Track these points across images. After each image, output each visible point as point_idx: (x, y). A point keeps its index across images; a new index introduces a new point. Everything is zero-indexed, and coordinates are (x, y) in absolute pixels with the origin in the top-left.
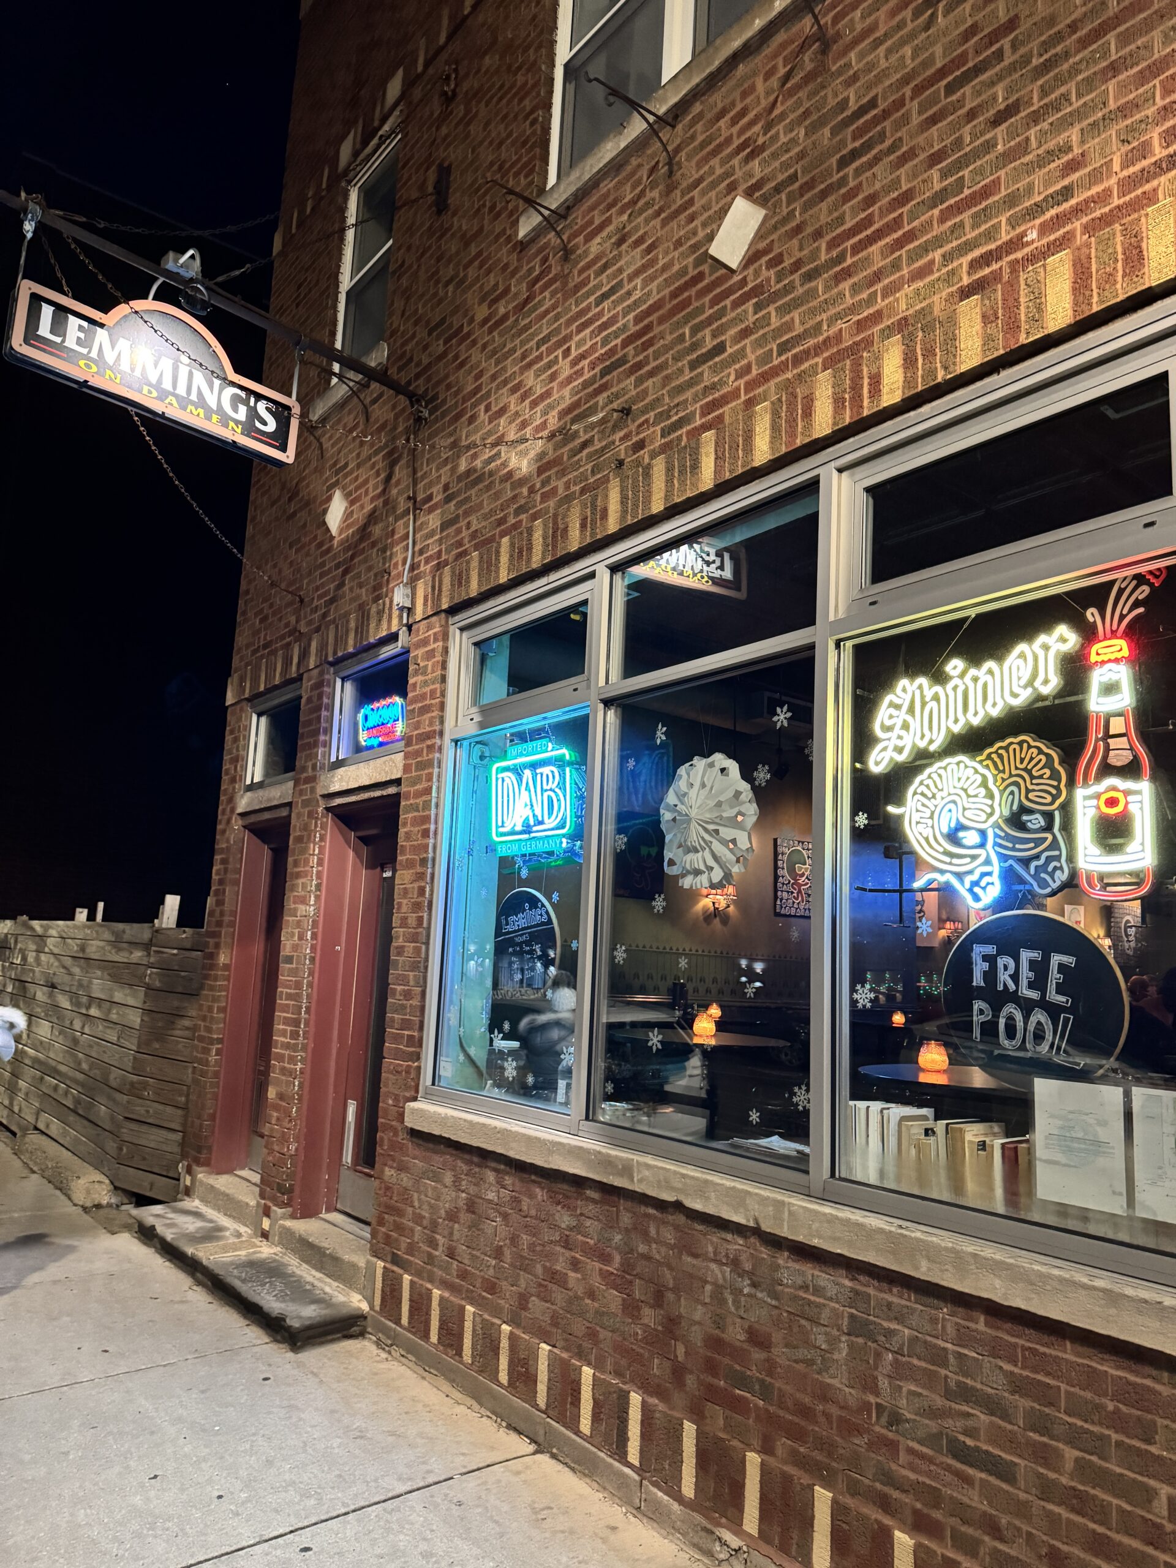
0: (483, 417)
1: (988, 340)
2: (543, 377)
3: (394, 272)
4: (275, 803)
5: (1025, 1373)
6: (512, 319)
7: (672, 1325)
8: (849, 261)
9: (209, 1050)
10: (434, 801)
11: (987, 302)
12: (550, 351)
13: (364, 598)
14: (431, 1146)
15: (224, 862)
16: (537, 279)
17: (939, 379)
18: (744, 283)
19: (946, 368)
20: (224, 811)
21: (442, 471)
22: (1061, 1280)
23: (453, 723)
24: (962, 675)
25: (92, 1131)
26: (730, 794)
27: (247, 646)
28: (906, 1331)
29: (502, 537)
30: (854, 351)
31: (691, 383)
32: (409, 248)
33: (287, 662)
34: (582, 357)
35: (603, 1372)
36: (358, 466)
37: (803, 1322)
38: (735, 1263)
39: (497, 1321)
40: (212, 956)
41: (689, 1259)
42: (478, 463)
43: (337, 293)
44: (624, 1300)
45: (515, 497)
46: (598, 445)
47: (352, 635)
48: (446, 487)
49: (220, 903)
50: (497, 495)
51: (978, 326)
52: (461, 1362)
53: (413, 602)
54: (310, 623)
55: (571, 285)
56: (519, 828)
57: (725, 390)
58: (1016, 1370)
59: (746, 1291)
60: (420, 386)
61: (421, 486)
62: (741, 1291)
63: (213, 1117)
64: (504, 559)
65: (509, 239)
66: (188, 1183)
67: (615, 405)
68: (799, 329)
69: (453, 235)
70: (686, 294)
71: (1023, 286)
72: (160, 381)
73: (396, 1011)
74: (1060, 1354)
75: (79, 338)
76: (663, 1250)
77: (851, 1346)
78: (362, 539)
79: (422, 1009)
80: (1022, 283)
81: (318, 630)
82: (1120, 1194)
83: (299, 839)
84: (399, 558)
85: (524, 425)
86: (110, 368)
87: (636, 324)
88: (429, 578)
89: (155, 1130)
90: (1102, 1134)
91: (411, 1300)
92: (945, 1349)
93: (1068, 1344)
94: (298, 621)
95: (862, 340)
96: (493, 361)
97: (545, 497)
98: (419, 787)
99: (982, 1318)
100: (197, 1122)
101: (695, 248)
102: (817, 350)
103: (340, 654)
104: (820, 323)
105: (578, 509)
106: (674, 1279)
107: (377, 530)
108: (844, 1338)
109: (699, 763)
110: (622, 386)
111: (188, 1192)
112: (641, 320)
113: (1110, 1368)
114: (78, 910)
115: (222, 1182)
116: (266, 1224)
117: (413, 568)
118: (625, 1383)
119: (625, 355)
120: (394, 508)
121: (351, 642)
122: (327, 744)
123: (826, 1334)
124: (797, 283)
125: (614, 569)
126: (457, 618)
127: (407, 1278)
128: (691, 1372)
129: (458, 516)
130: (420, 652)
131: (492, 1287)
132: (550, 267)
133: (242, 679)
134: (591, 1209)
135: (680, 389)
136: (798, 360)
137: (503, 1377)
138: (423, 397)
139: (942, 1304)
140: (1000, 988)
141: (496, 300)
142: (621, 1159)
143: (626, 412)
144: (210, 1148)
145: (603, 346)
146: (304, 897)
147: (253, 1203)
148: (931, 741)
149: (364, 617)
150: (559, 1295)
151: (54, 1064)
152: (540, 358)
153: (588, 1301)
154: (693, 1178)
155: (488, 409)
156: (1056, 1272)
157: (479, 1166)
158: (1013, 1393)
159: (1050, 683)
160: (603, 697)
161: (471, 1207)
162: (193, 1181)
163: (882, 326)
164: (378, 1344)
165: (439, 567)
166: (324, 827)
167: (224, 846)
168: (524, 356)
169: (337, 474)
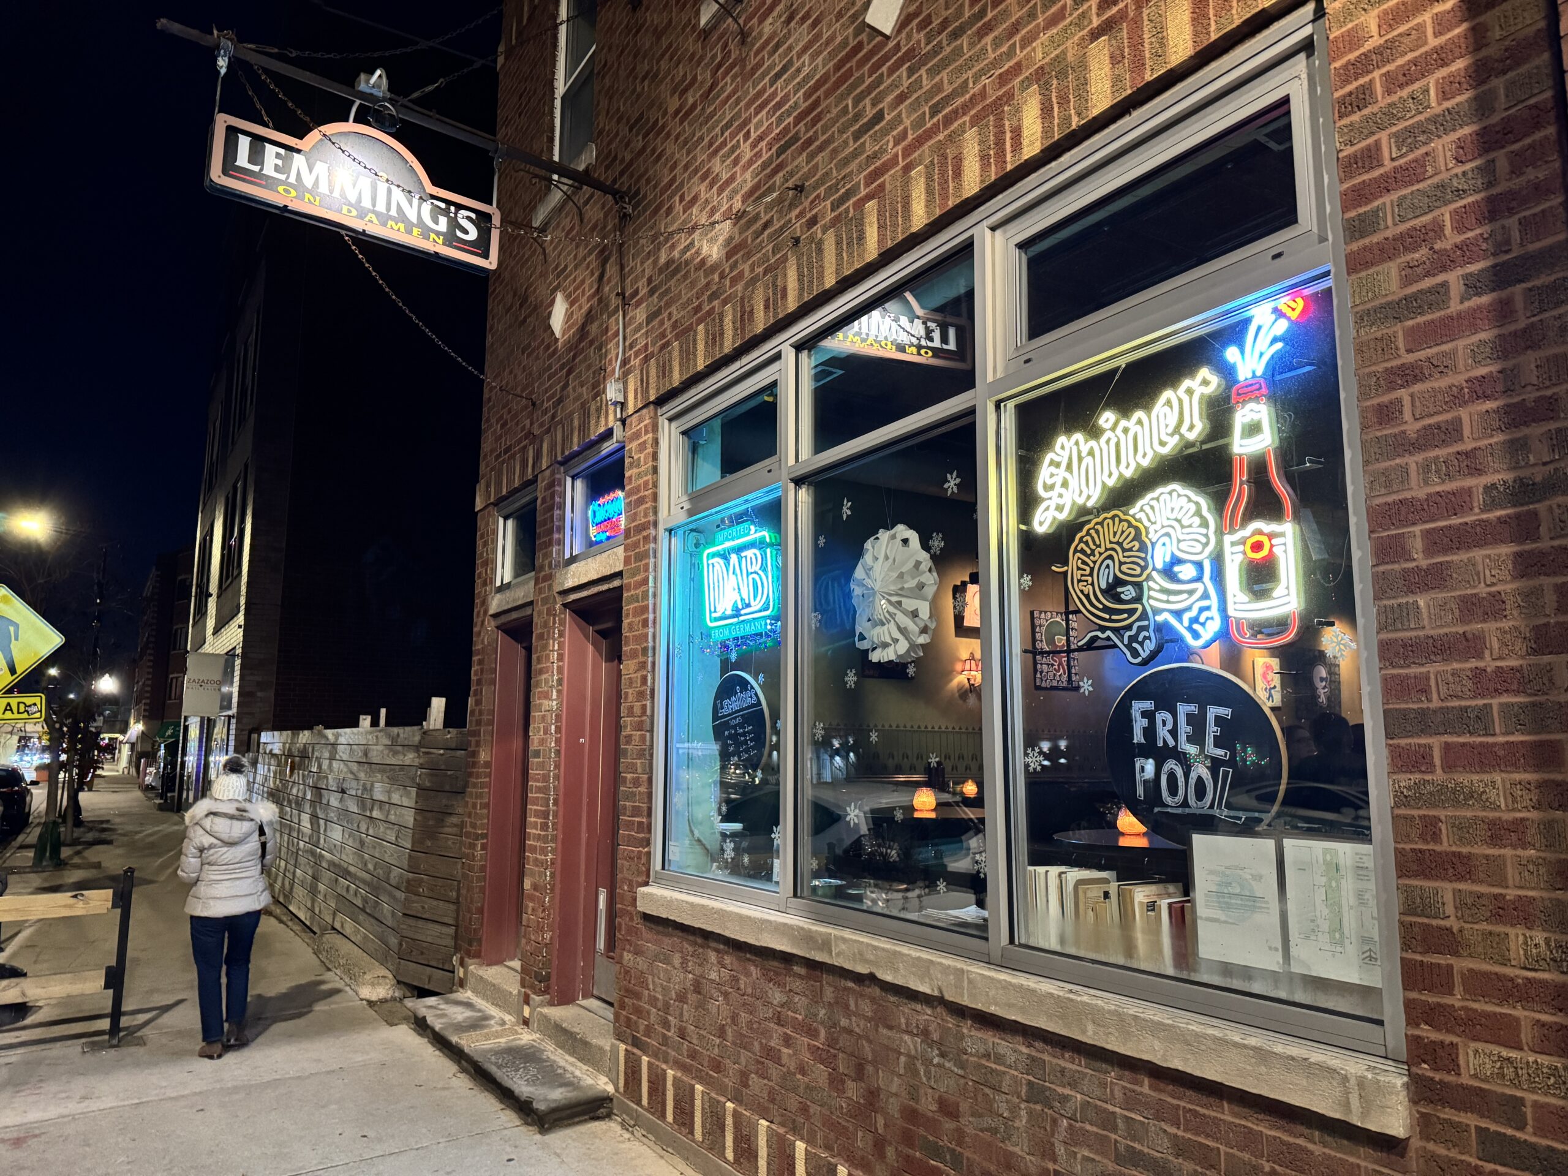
0: (678, 208)
1: (1117, 80)
2: (728, 162)
3: (599, 73)
4: (520, 602)
5: (1188, 1136)
6: (699, 108)
7: (873, 1095)
8: (990, 15)
9: (475, 845)
10: (651, 591)
11: (1114, 42)
12: (733, 136)
13: (585, 396)
14: (660, 928)
15: (481, 662)
16: (720, 66)
17: (1074, 126)
18: (898, 47)
19: (1079, 114)
20: (479, 612)
21: (645, 265)
22: (1215, 1039)
23: (666, 512)
24: (1113, 429)
25: (379, 929)
26: (911, 564)
27: (492, 451)
28: (1079, 1096)
29: (698, 325)
30: (997, 104)
31: (855, 154)
32: (610, 49)
33: (524, 465)
34: (760, 138)
35: (815, 1146)
36: (576, 267)
37: (987, 1090)
38: (925, 1033)
39: (723, 1099)
40: (474, 754)
41: (885, 1031)
42: (676, 254)
43: (553, 99)
44: (830, 1074)
45: (708, 284)
46: (777, 225)
47: (576, 434)
48: (650, 281)
49: (478, 703)
50: (693, 284)
51: (1107, 68)
52: (693, 1141)
53: (625, 397)
54: (542, 425)
55: (749, 68)
56: (729, 612)
57: (886, 157)
58: (1180, 1133)
59: (936, 1061)
60: (624, 184)
61: (628, 281)
62: (931, 1061)
63: (481, 911)
64: (701, 346)
65: (695, 27)
66: (461, 975)
67: (790, 184)
68: (948, 89)
69: (647, 30)
70: (848, 66)
71: (1146, 22)
72: (359, 200)
73: (627, 799)
74: (1219, 1115)
75: (276, 165)
76: (862, 1023)
77: (1030, 1113)
78: (581, 340)
79: (650, 795)
80: (1145, 18)
81: (548, 431)
82: (1276, 949)
83: (541, 637)
84: (613, 354)
85: (713, 211)
86: (309, 192)
87: (805, 101)
88: (638, 372)
89: (431, 925)
90: (1259, 890)
91: (649, 1081)
92: (1113, 1113)
93: (1226, 1105)
94: (531, 424)
95: (1004, 95)
96: (684, 151)
97: (734, 281)
98: (638, 578)
99: (1146, 1081)
100: (468, 915)
101: (854, 17)
102: (965, 108)
103: (567, 453)
104: (966, 81)
105: (761, 290)
106: (873, 1050)
107: (594, 329)
108: (1023, 1106)
109: (884, 535)
110: (796, 163)
111: (462, 984)
112: (810, 96)
113: (1266, 1128)
114: (362, 717)
115: (492, 973)
116: (527, 1011)
117: (624, 363)
118: (833, 1156)
119: (797, 133)
120: (607, 306)
121: (575, 440)
122: (560, 542)
123: (1007, 1102)
124: (945, 42)
125: (799, 347)
126: (665, 409)
127: (645, 1059)
128: (890, 1144)
129: (660, 307)
130: (633, 445)
131: (717, 1067)
132: (730, 52)
133: (488, 485)
134: (797, 985)
135: (846, 161)
136: (948, 121)
137: (730, 1155)
138: (626, 193)
139: (1109, 1068)
140: (1160, 744)
141: (686, 90)
142: (820, 934)
143: (799, 189)
144: (480, 941)
145: (777, 126)
146: (547, 692)
147: (515, 992)
148: (1089, 497)
149: (586, 415)
150: (774, 1071)
151: (346, 865)
152: (724, 143)
153: (799, 1076)
154: (883, 949)
155: (682, 199)
156: (1210, 1031)
157: (702, 947)
158: (1177, 1156)
159: (1196, 429)
160: (793, 476)
161: (697, 988)
162: (466, 973)
163: (1021, 78)
164: (624, 1126)
165: (646, 359)
166: (562, 623)
167: (480, 647)
168: (711, 144)
169: (558, 277)
